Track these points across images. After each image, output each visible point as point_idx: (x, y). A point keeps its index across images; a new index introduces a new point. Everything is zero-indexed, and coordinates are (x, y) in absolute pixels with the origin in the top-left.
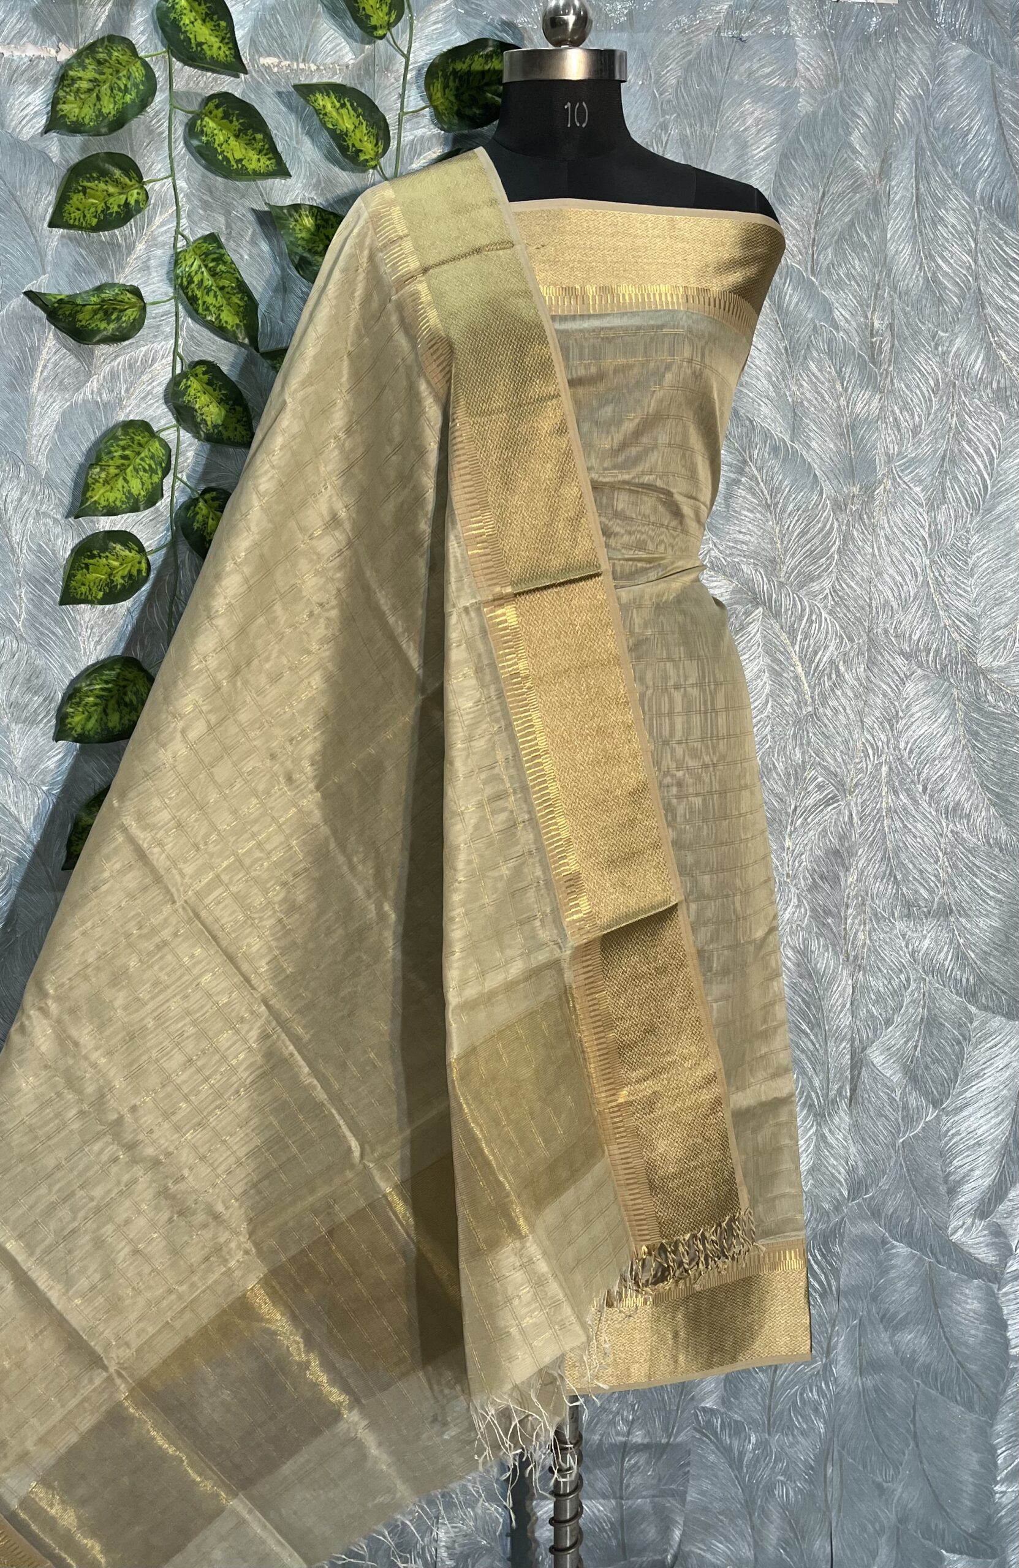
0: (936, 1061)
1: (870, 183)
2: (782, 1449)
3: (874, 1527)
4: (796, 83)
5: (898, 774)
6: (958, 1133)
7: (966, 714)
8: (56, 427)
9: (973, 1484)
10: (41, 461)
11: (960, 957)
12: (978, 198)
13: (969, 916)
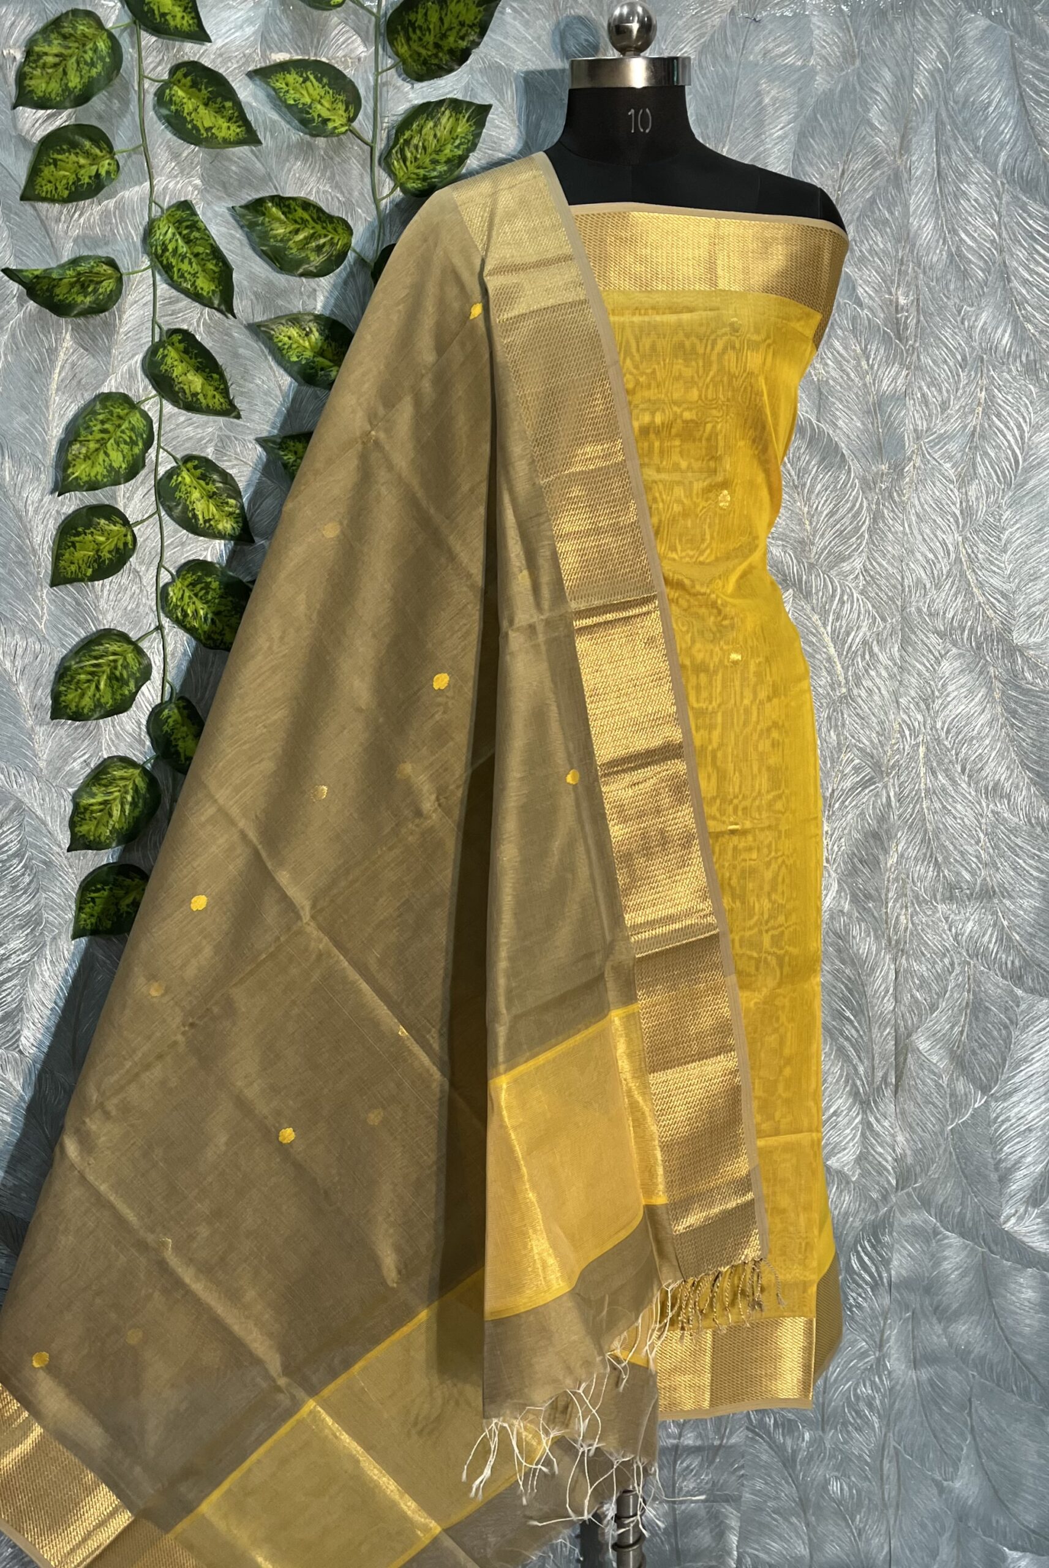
0: (983, 1046)
1: (890, 159)
2: (837, 1445)
3: (933, 1525)
4: (812, 62)
5: (936, 755)
6: (1008, 1119)
7: (1003, 693)
9: (1033, 1476)
11: (1005, 941)
12: (1000, 172)
13: (1012, 897)
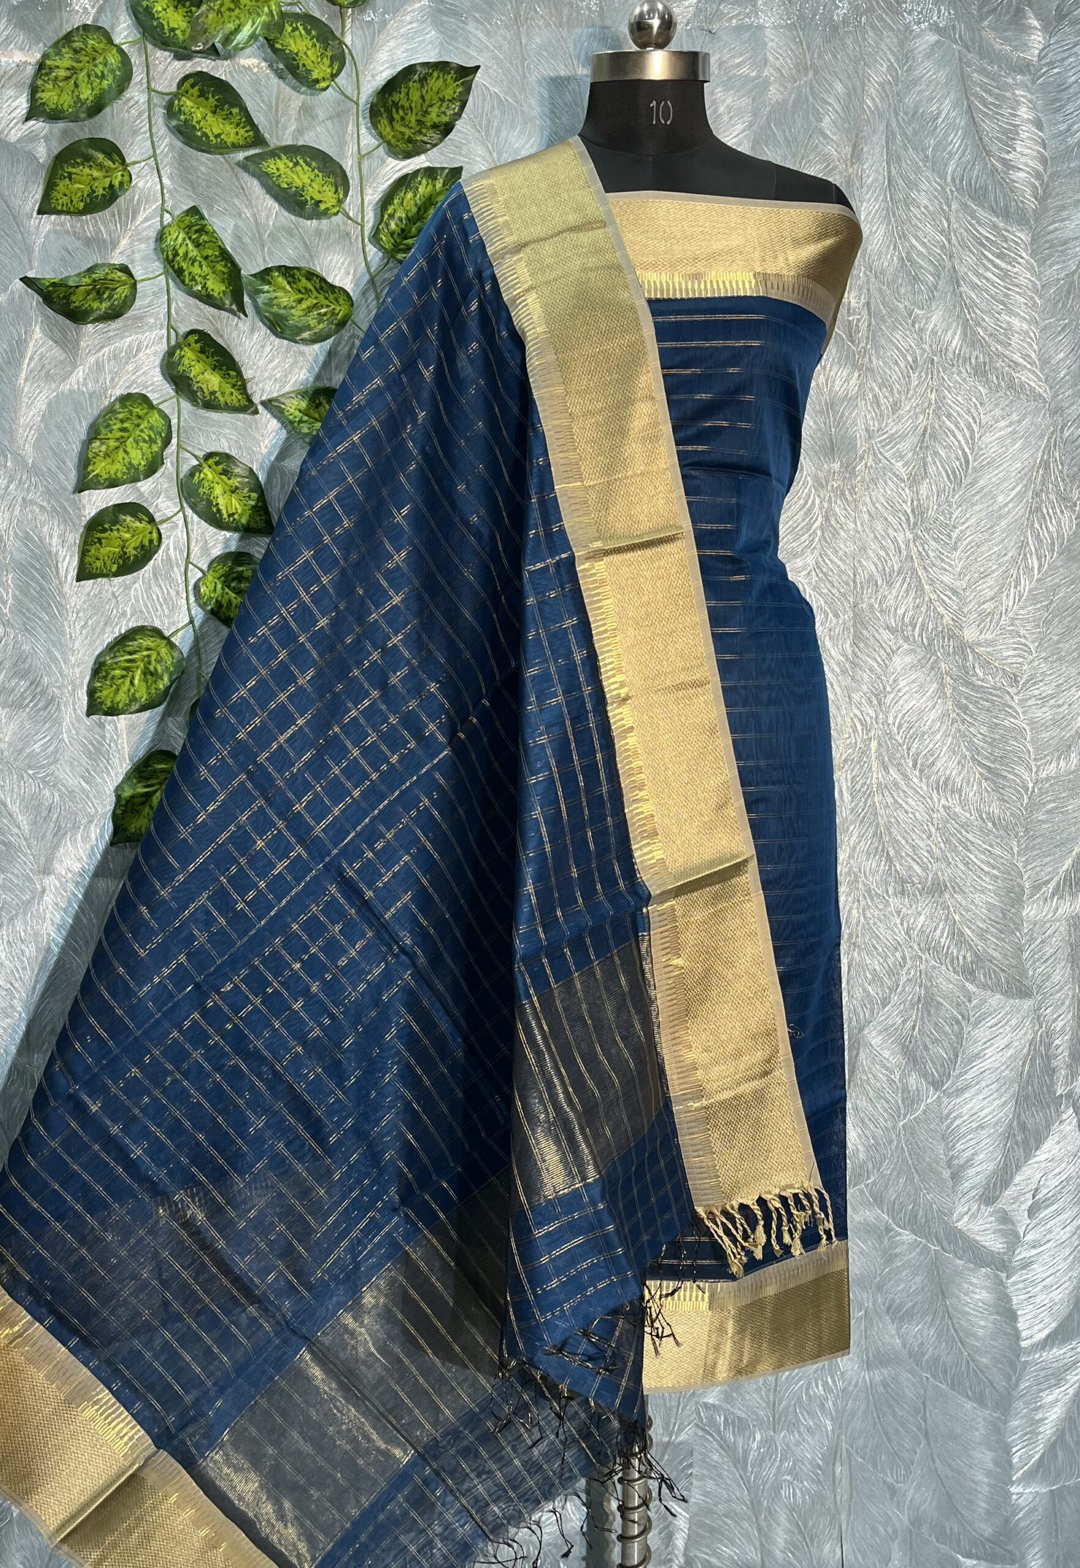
0: (935, 1041)
1: (842, 167)
2: (788, 1446)
3: (886, 1531)
4: (766, 73)
5: (888, 750)
6: (960, 1116)
7: (954, 688)
8: (43, 416)
9: (989, 1485)
10: (28, 451)
11: (957, 936)
12: (949, 179)
13: (964, 892)
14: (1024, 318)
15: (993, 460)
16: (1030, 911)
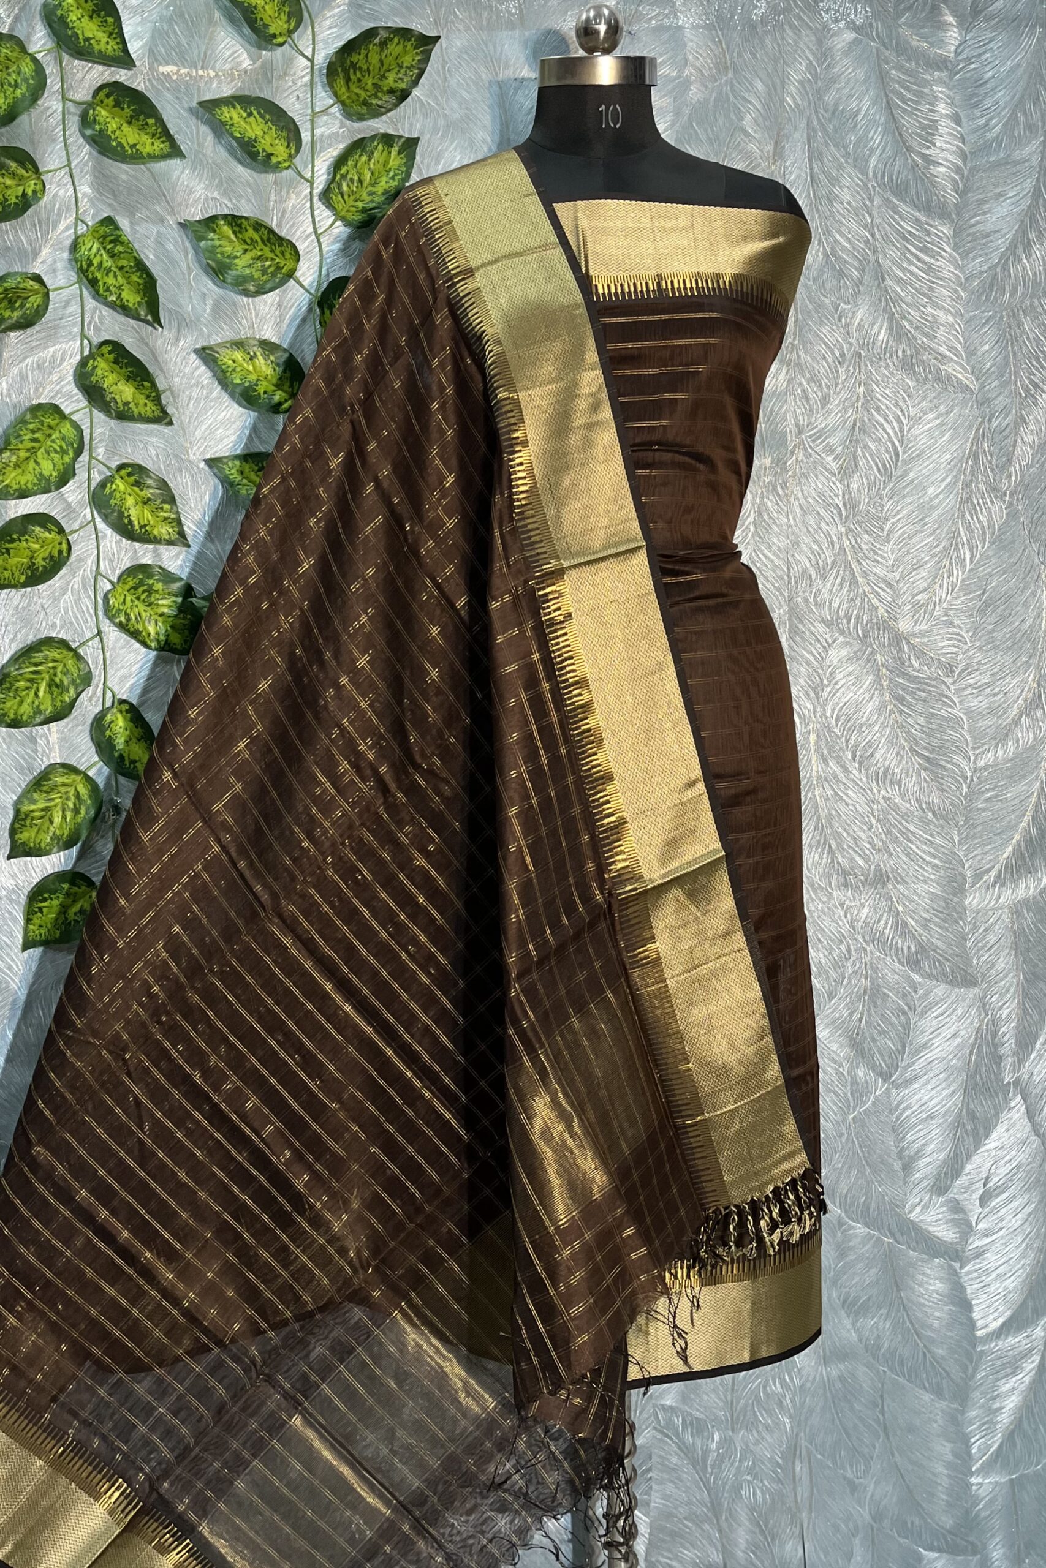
0: (883, 1033)
1: (764, 164)
2: (747, 1446)
3: (847, 1526)
4: (686, 72)
5: (827, 742)
7: (891, 680)
9: (949, 1476)
11: (900, 925)
12: (871, 176)
13: (907, 883)
14: (949, 311)
15: (923, 452)
16: (972, 900)
